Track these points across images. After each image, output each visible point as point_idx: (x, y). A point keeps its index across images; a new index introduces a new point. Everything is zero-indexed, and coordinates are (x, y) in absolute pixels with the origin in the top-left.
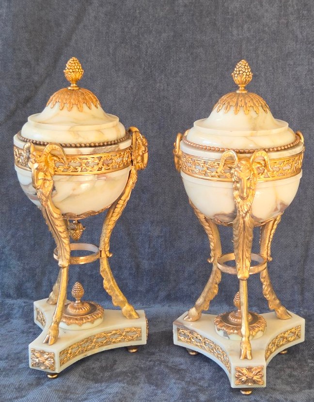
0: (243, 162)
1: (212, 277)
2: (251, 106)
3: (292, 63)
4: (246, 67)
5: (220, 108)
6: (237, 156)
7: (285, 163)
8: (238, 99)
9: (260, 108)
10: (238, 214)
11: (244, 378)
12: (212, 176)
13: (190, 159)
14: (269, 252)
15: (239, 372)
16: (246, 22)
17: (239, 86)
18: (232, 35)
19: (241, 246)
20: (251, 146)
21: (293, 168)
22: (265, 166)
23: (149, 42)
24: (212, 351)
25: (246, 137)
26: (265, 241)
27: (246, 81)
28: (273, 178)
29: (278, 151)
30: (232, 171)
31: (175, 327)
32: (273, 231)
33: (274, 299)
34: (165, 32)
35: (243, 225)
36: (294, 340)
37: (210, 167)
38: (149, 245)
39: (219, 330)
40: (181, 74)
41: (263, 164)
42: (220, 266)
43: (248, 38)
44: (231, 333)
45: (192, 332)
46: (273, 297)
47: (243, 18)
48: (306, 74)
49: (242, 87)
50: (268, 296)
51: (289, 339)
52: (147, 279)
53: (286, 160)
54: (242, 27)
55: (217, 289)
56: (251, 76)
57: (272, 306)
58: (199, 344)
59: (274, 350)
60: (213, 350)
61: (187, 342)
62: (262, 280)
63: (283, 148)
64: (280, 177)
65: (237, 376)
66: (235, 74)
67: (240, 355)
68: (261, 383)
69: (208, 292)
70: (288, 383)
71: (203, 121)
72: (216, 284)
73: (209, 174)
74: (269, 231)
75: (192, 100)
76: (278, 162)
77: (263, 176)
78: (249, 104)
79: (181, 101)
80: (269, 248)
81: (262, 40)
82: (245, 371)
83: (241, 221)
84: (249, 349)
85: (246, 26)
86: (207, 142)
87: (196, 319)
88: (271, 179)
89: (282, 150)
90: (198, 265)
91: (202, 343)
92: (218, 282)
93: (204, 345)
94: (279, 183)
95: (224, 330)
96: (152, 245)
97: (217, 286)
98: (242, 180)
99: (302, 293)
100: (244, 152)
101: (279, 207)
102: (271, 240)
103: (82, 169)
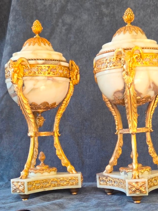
6: (124, 51)
9: (139, 31)
10: (126, 86)
12: (110, 67)
14: (151, 124)
15: (131, 185)
17: (127, 23)
19: (130, 111)
22: (141, 57)
24: (118, 185)
26: (148, 118)
28: (146, 65)
29: (148, 49)
30: (121, 60)
31: (97, 177)
32: (152, 112)
33: (156, 157)
34: (97, 36)
35: (129, 94)
39: (122, 172)
44: (129, 172)
45: (107, 177)
46: (156, 155)
49: (129, 23)
50: (152, 154)
53: (154, 55)
55: (121, 150)
56: (133, 16)
58: (111, 184)
59: (156, 184)
61: (105, 184)
62: (148, 143)
64: (150, 65)
67: (132, 177)
68: (145, 193)
69: (116, 153)
74: (150, 112)
76: (149, 55)
77: (140, 63)
78: (132, 29)
80: (151, 122)
82: (134, 184)
83: (128, 91)
91: (113, 182)
92: (121, 145)
93: (114, 184)
95: (124, 171)
97: (121, 148)
100: (128, 49)
101: (152, 86)
102: (151, 117)
103: (38, 73)
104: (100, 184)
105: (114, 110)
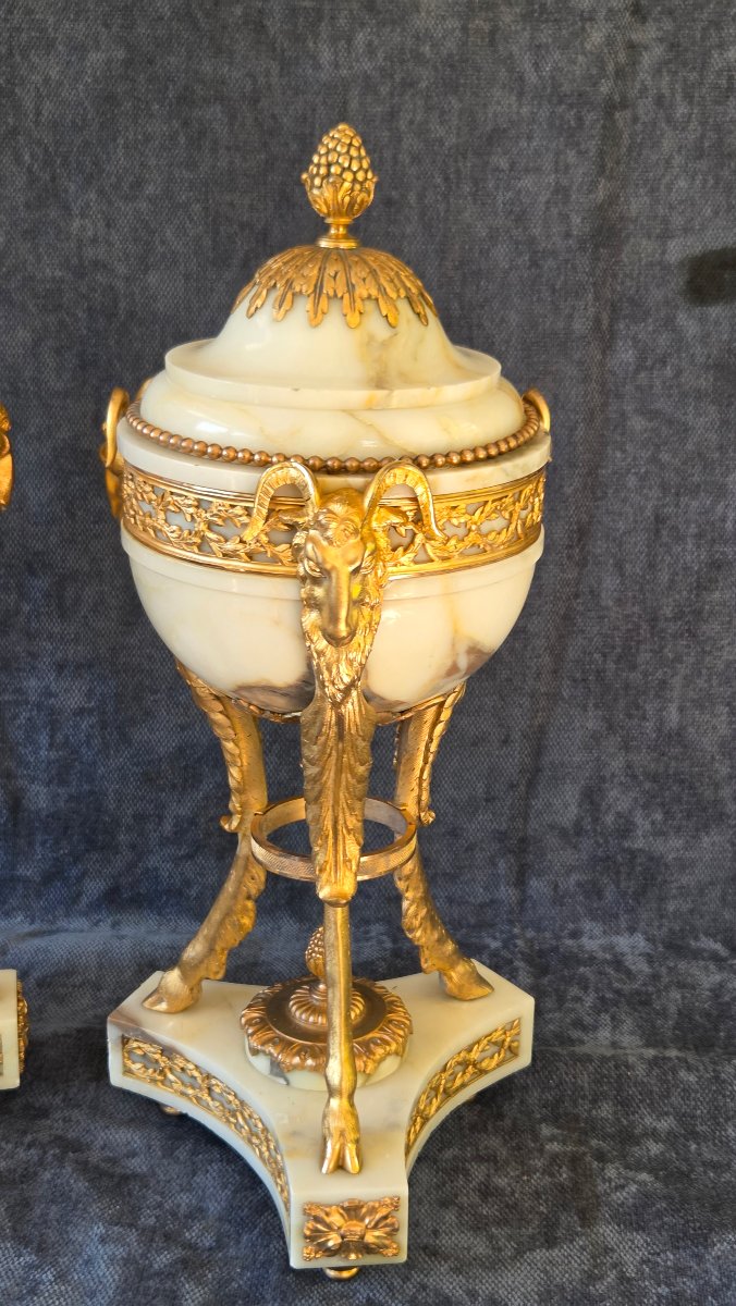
0: (337, 508)
1: (234, 874)
2: (369, 297)
3: (503, 163)
4: (354, 153)
5: (259, 302)
6: (316, 482)
7: (488, 508)
8: (322, 270)
9: (403, 306)
10: (318, 692)
11: (333, 1241)
12: (226, 555)
13: (148, 489)
14: (425, 796)
15: (316, 1219)
16: (362, 25)
17: (329, 220)
18: (317, 67)
19: (329, 794)
20: (367, 446)
21: (517, 525)
22: (419, 520)
23: (47, 80)
24: (232, 1120)
25: (349, 412)
26: (412, 759)
27: (352, 204)
28: (446, 565)
29: (463, 464)
30: (299, 539)
31: (112, 1034)
32: (439, 729)
33: (440, 941)
34: (97, 48)
35: (335, 729)
36: (499, 1065)
37: (220, 522)
38: (52, 737)
39: (255, 1052)
40: (150, 189)
41: (410, 514)
42: (259, 851)
43: (367, 77)
44: (295, 1067)
45: (168, 1051)
46: (436, 936)
47: (351, 11)
48: (548, 202)
49: (338, 227)
50: (418, 934)
51: (484, 1065)
52: (45, 842)
53: (490, 499)
54: (349, 41)
55: (252, 914)
56: (371, 185)
57: (430, 963)
58: (190, 1091)
59: (434, 1108)
60: (234, 1116)
61: (154, 1081)
62: (401, 888)
63: (482, 454)
64: (467, 561)
65: (308, 1233)
66: (312, 177)
67: (323, 1158)
68: (390, 1252)
69: (221, 923)
70: (479, 1226)
71: (200, 347)
72: (249, 897)
73: (215, 546)
74: (427, 730)
75: (187, 277)
76: (462, 505)
77: (410, 555)
78: (361, 291)
79: (152, 278)
80: (425, 784)
81: (412, 85)
82: (336, 1219)
83: (330, 716)
84: (351, 1136)
85: (361, 38)
86: (208, 428)
87: (181, 1008)
88: (437, 565)
89: (477, 461)
90: (206, 798)
91: (201, 1089)
92: (254, 892)
93: (206, 1097)
94: (465, 579)
95: (271, 1054)
96: (59, 738)
97: (250, 904)
98: (334, 575)
99: (520, 882)
100: (342, 470)
101: (463, 663)
102: (431, 759)
104: (127, 1071)
105: (221, 708)
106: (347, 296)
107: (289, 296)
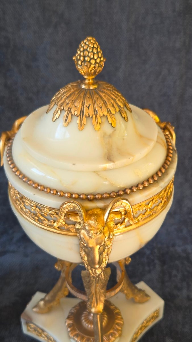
2: (104, 115)
4: (95, 51)
5: (57, 116)
7: (154, 201)
8: (83, 103)
9: (118, 116)
12: (49, 226)
13: (16, 192)
22: (127, 213)
25: (97, 173)
27: (95, 73)
29: (145, 188)
30: (78, 226)
41: (123, 213)
53: (155, 197)
56: (102, 64)
66: (78, 60)
73: (44, 222)
76: (144, 204)
78: (100, 113)
88: (134, 226)
94: (145, 228)
100: (95, 199)
106: (94, 116)
107: (70, 115)
